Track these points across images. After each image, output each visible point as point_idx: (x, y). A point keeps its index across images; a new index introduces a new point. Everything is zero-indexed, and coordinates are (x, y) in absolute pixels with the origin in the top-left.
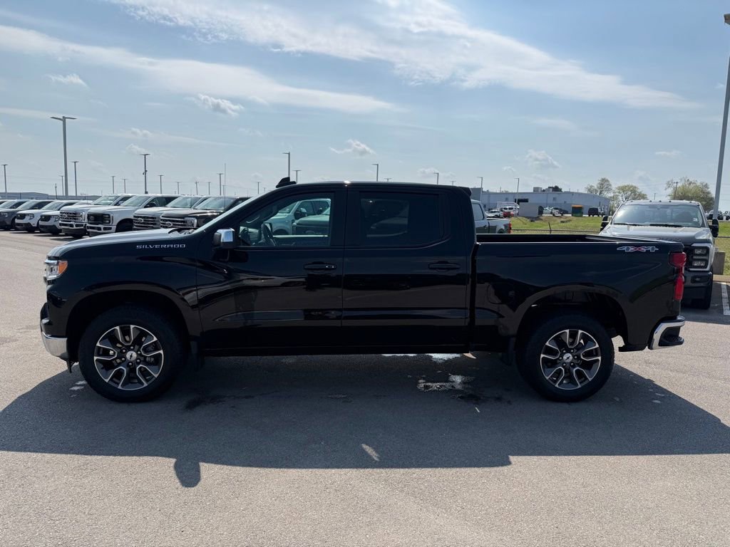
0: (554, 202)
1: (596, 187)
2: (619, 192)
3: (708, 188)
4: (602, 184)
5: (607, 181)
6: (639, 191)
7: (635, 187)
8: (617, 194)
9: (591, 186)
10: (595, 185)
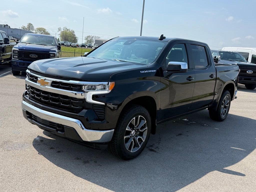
0: (12, 34)
1: (26, 27)
2: (38, 31)
3: (74, 33)
4: (29, 26)
5: (32, 25)
6: (46, 31)
7: (45, 29)
8: (37, 32)
9: (24, 27)
10: (26, 26)
